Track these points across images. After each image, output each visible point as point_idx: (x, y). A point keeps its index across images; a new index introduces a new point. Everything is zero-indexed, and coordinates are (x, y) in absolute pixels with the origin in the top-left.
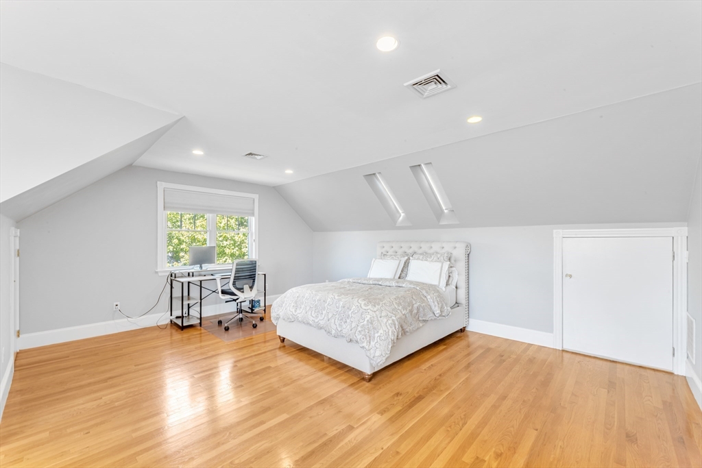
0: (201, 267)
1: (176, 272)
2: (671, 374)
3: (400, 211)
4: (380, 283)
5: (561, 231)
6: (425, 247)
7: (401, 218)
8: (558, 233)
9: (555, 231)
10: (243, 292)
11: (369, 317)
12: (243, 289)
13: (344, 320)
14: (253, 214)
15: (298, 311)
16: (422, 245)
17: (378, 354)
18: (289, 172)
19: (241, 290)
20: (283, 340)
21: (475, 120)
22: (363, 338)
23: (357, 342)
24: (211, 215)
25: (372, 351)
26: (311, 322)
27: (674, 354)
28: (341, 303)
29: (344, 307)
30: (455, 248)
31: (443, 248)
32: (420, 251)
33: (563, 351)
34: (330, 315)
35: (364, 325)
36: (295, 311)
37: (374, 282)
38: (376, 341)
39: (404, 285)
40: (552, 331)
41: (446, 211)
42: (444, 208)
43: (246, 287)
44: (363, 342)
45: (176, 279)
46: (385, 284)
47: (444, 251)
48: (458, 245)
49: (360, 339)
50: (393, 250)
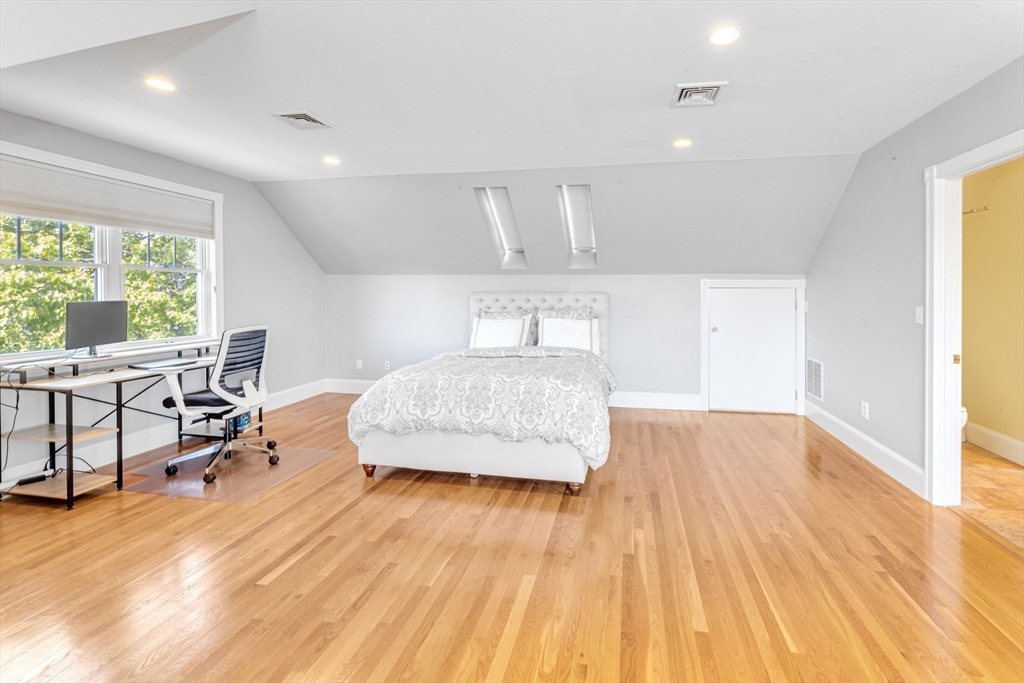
0: (92, 352)
1: (26, 367)
2: (794, 415)
3: (506, 247)
4: (520, 354)
5: (708, 280)
6: (551, 300)
7: (506, 258)
8: (705, 283)
9: (702, 280)
10: (243, 395)
11: (577, 401)
12: (241, 389)
13: (536, 412)
14: (211, 234)
15: (429, 412)
16: (546, 297)
17: (600, 451)
18: (332, 160)
19: (238, 391)
20: (370, 471)
21: (683, 143)
22: (579, 433)
23: (569, 441)
24: (108, 229)
25: (592, 449)
26: (463, 426)
27: (796, 398)
28: (522, 388)
29: (530, 393)
30: (595, 300)
31: (578, 300)
32: (545, 305)
33: (710, 411)
34: (505, 409)
35: (573, 414)
36: (423, 413)
37: (509, 354)
38: (595, 433)
39: (561, 354)
40: (698, 392)
41: (574, 251)
42: (574, 246)
43: (248, 386)
44: (580, 439)
45: (28, 385)
46: (528, 355)
47: (579, 305)
48: (597, 297)
49: (574, 436)
50: (498, 304)
